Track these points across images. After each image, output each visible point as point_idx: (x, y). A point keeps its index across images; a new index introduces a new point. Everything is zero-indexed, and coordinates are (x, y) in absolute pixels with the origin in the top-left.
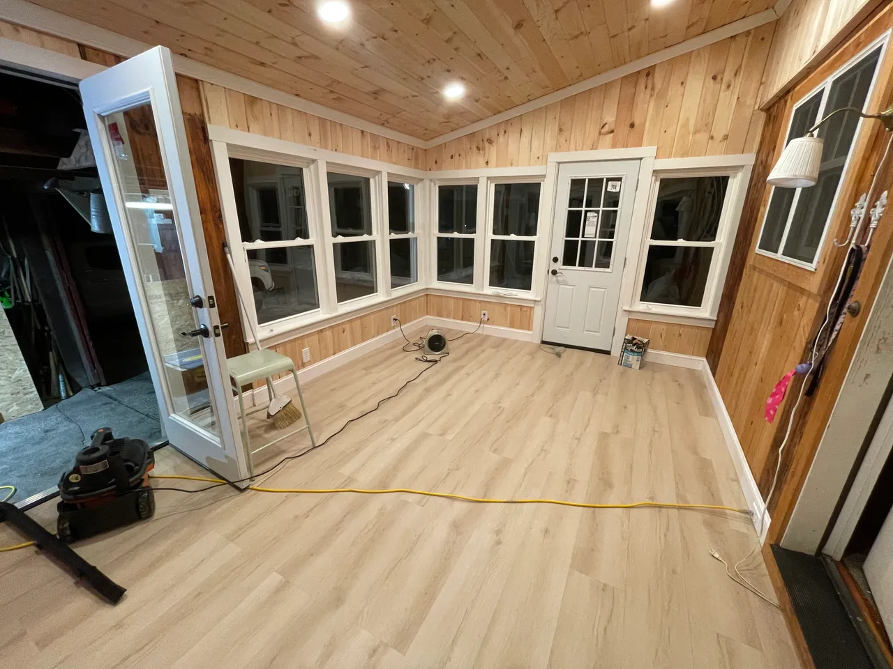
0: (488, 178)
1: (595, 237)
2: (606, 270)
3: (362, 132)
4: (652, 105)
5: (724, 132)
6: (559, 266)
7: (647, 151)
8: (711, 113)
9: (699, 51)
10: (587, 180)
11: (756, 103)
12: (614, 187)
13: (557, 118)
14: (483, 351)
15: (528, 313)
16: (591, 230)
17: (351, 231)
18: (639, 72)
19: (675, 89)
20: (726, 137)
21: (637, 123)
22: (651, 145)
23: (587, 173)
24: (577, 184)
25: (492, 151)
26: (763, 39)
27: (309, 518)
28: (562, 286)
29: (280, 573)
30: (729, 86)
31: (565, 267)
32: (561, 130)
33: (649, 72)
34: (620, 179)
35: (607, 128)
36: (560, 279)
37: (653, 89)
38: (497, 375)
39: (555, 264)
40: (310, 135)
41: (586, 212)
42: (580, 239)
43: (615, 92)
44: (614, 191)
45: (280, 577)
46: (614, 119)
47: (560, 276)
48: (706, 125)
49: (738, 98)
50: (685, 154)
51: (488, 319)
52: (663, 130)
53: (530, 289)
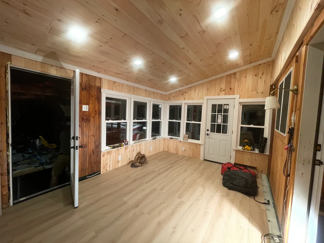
0: (185, 103)
1: (221, 123)
2: (226, 134)
3: (146, 90)
4: (236, 83)
5: (261, 91)
6: (209, 132)
7: (237, 96)
8: (256, 85)
9: (250, 68)
10: (217, 105)
11: (271, 83)
12: (226, 107)
13: (207, 86)
14: (182, 161)
15: (199, 148)
16: (220, 120)
17: (141, 118)
18: (231, 74)
19: (243, 79)
20: (262, 93)
21: (232, 88)
22: (237, 94)
23: (217, 103)
24: (214, 106)
25: (186, 96)
26: (270, 65)
27: (109, 214)
28: (211, 139)
29: (95, 232)
30: (261, 78)
31: (211, 133)
32: (208, 90)
33: (235, 74)
34: (228, 105)
35: (222, 89)
36: (210, 137)
37: (236, 78)
38: (185, 170)
39: (208, 132)
40: (130, 91)
41: (218, 115)
42: (216, 123)
43: (224, 79)
44: (226, 108)
45: (95, 234)
46: (225, 87)
47: (210, 136)
48: (255, 89)
49: (265, 81)
50: (249, 97)
51: (185, 150)
52: (241, 90)
53: (199, 140)
